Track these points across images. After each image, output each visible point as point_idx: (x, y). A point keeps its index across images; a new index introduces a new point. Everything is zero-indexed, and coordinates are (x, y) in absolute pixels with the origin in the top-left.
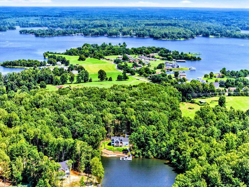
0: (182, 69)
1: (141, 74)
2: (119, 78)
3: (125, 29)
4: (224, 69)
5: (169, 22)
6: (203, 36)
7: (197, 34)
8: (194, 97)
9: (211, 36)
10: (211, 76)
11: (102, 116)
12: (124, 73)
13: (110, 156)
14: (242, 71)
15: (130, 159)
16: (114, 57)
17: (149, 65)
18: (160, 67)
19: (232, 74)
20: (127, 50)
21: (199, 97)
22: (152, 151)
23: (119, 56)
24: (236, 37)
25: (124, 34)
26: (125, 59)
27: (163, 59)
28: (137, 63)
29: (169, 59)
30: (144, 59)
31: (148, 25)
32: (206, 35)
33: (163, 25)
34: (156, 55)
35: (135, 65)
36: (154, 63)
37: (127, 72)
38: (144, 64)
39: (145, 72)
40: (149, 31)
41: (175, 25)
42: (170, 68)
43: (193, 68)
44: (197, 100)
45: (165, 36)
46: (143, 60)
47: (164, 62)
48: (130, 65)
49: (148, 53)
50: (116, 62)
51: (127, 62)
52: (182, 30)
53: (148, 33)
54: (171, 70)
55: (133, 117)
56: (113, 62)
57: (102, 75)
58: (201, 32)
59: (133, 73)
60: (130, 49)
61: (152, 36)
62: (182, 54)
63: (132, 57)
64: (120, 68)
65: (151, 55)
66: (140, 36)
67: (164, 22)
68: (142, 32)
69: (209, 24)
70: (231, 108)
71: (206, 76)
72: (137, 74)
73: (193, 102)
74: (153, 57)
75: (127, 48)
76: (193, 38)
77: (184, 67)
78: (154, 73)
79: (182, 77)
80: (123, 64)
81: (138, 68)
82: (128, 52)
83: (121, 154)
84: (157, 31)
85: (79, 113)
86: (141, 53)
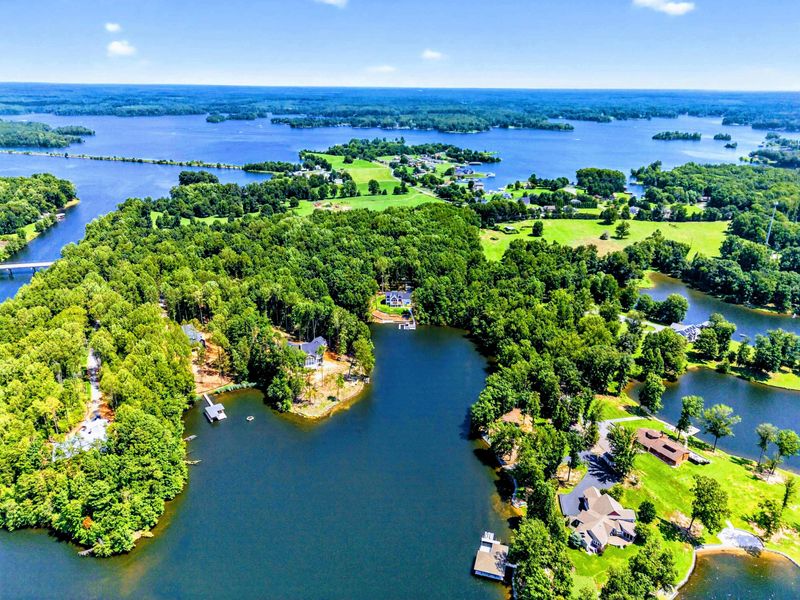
0: (477, 175)
1: (424, 184)
2: (397, 192)
3: (404, 118)
4: (534, 176)
5: (458, 108)
6: (501, 127)
7: (493, 125)
8: (498, 222)
9: (510, 127)
10: (518, 186)
11: (372, 260)
12: (403, 185)
13: (384, 322)
14: (559, 179)
15: (413, 327)
16: (389, 159)
17: (434, 171)
18: (449, 172)
19: (546, 184)
20: (406, 148)
21: (504, 220)
22: (444, 316)
23: (396, 157)
24: (542, 128)
25: (402, 124)
26: (404, 161)
27: (452, 161)
28: (420, 168)
29: (460, 161)
30: (428, 162)
31: (433, 112)
32: (505, 126)
33: (449, 112)
34: (442, 155)
35: (417, 171)
36: (441, 166)
37: (406, 181)
38: (428, 170)
39: (430, 183)
40: (433, 120)
41: (464, 112)
42: (462, 174)
43: (493, 175)
44: (502, 226)
45: (453, 127)
46: (426, 162)
47: (453, 165)
48: (410, 171)
49: (431, 152)
50: (393, 165)
51: (406, 166)
52: (473, 120)
53: (431, 123)
54: (463, 177)
55: (417, 263)
56: (388, 167)
57: (373, 187)
58: (498, 122)
59: (414, 183)
60: (410, 146)
61: (436, 128)
62: (476, 153)
63: (411, 158)
64: (396, 174)
65: (437, 155)
66: (422, 127)
67: (451, 107)
68: (424, 122)
69: (508, 111)
70: (555, 243)
71: (509, 187)
72: (419, 184)
73: (496, 229)
74: (439, 158)
75: (405, 145)
76: (488, 129)
77: (480, 174)
78: (441, 184)
79: (478, 188)
80: (401, 169)
81: (421, 176)
82: (406, 151)
83: (400, 319)
84: (443, 121)
85: (340, 256)
86: (424, 152)
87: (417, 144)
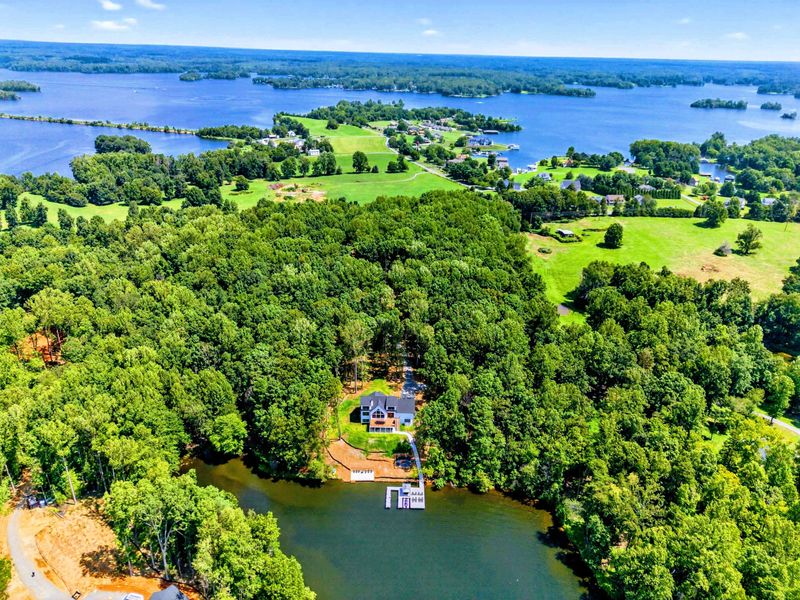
0: (495, 147)
1: (430, 159)
2: (392, 169)
3: (401, 80)
4: (572, 150)
5: (461, 71)
6: (512, 91)
7: (504, 89)
8: (545, 221)
9: (523, 92)
10: (555, 163)
11: (337, 321)
12: (401, 160)
13: (354, 477)
14: (610, 154)
16: (383, 125)
17: (441, 140)
18: (460, 143)
20: (405, 112)
21: (553, 219)
23: (393, 122)
24: (559, 93)
25: (401, 87)
26: (401, 128)
27: (462, 129)
28: (422, 136)
29: (472, 129)
30: (433, 130)
31: (434, 75)
32: (517, 91)
33: (453, 75)
34: (450, 121)
35: (418, 140)
36: (449, 134)
37: (405, 155)
38: (432, 139)
39: (437, 157)
40: (436, 83)
41: (470, 75)
42: (477, 145)
43: (516, 147)
44: (551, 228)
45: (459, 91)
46: (430, 130)
47: (463, 134)
48: (410, 140)
49: (437, 118)
50: (388, 133)
51: (405, 133)
52: (482, 83)
53: (434, 86)
54: (479, 150)
56: (382, 135)
57: (360, 162)
58: (508, 86)
59: (415, 158)
60: (410, 110)
61: (439, 91)
62: (490, 119)
63: (411, 123)
64: (392, 145)
65: (443, 120)
66: (423, 91)
67: (456, 71)
68: (425, 85)
69: (518, 76)
71: (543, 163)
72: (423, 159)
73: (545, 233)
74: (445, 125)
75: (404, 108)
76: (499, 94)
78: (452, 158)
79: (502, 165)
80: (398, 138)
81: (424, 146)
82: (405, 115)
84: (447, 84)
86: (427, 118)
87: (418, 107)
